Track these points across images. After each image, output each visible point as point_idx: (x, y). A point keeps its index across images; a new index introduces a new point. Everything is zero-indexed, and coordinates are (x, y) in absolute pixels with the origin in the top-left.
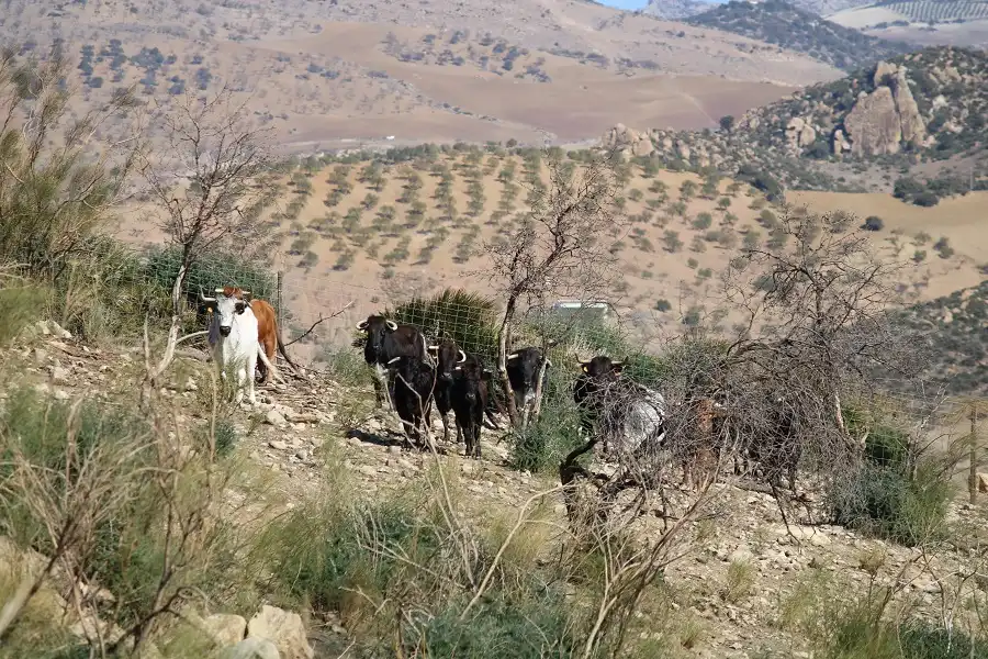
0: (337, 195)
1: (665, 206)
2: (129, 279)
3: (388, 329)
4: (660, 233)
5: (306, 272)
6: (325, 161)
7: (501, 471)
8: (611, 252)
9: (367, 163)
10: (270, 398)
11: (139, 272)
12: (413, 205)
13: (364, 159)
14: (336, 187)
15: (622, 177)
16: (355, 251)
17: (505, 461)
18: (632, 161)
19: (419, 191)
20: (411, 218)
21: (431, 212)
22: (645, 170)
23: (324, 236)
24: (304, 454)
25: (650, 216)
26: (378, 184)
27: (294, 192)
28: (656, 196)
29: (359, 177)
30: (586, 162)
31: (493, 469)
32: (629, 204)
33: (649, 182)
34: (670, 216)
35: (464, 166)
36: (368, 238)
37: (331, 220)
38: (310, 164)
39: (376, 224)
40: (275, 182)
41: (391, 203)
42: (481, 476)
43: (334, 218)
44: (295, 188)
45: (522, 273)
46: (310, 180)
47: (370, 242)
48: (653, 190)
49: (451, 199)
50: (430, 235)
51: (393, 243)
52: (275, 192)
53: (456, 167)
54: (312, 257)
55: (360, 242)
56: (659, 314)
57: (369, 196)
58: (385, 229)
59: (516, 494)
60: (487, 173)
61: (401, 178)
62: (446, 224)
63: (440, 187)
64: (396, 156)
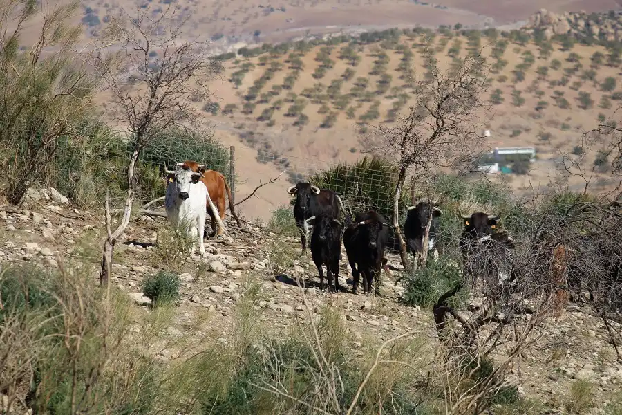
0: (323, 70)
1: (579, 73)
2: (113, 154)
3: (313, 193)
4: (576, 94)
5: (300, 130)
6: (313, 43)
7: (396, 306)
8: (537, 109)
9: (345, 44)
10: (219, 250)
11: (122, 148)
12: (382, 76)
13: (343, 41)
14: (321, 63)
15: (546, 50)
16: (337, 114)
17: (400, 298)
18: (553, 38)
19: (386, 65)
20: (381, 86)
21: (396, 81)
22: (564, 45)
23: (313, 102)
24: (237, 296)
25: (567, 81)
26: (354, 60)
27: (290, 68)
28: (571, 65)
29: (339, 55)
30: (516, 40)
31: (390, 305)
32: (551, 72)
33: (567, 54)
34: (583, 81)
35: (422, 45)
36: (348, 103)
37: (318, 89)
38: (302, 46)
39: (353, 92)
40: (275, 60)
41: (365, 76)
42: (378, 311)
43: (321, 88)
44: (289, 65)
45: (410, 150)
46: (302, 58)
47: (348, 106)
48: (569, 60)
49: (411, 71)
50: (396, 100)
51: (366, 107)
52: (275, 68)
53: (415, 46)
54: (304, 118)
55: (341, 106)
56: (575, 157)
57: (348, 70)
58: (360, 96)
59: (406, 326)
60: (440, 50)
61: (373, 55)
62: (408, 91)
63: (403, 62)
64: (367, 38)
